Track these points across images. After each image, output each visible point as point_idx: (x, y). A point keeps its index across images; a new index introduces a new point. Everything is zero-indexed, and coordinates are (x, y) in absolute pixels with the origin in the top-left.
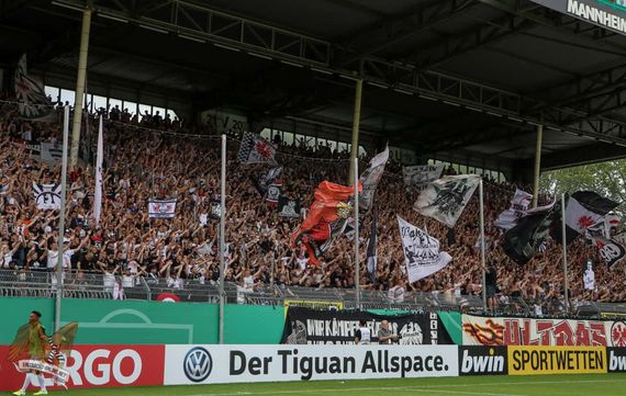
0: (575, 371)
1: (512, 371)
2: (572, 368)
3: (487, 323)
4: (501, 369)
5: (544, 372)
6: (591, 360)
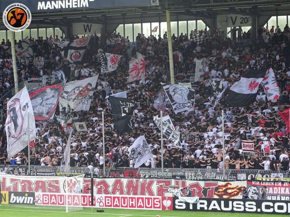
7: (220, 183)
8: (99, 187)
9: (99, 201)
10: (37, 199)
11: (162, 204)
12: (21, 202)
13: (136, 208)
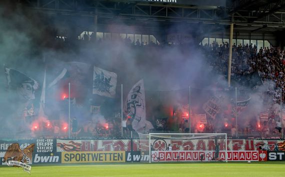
0: (104, 161)
1: (63, 161)
2: (102, 160)
3: (70, 142)
4: (57, 161)
5: (84, 161)
6: (114, 157)
7: (279, 142)
8: (185, 146)
9: (208, 156)
10: (153, 156)
11: (259, 156)
12: (138, 160)
13: (239, 160)
